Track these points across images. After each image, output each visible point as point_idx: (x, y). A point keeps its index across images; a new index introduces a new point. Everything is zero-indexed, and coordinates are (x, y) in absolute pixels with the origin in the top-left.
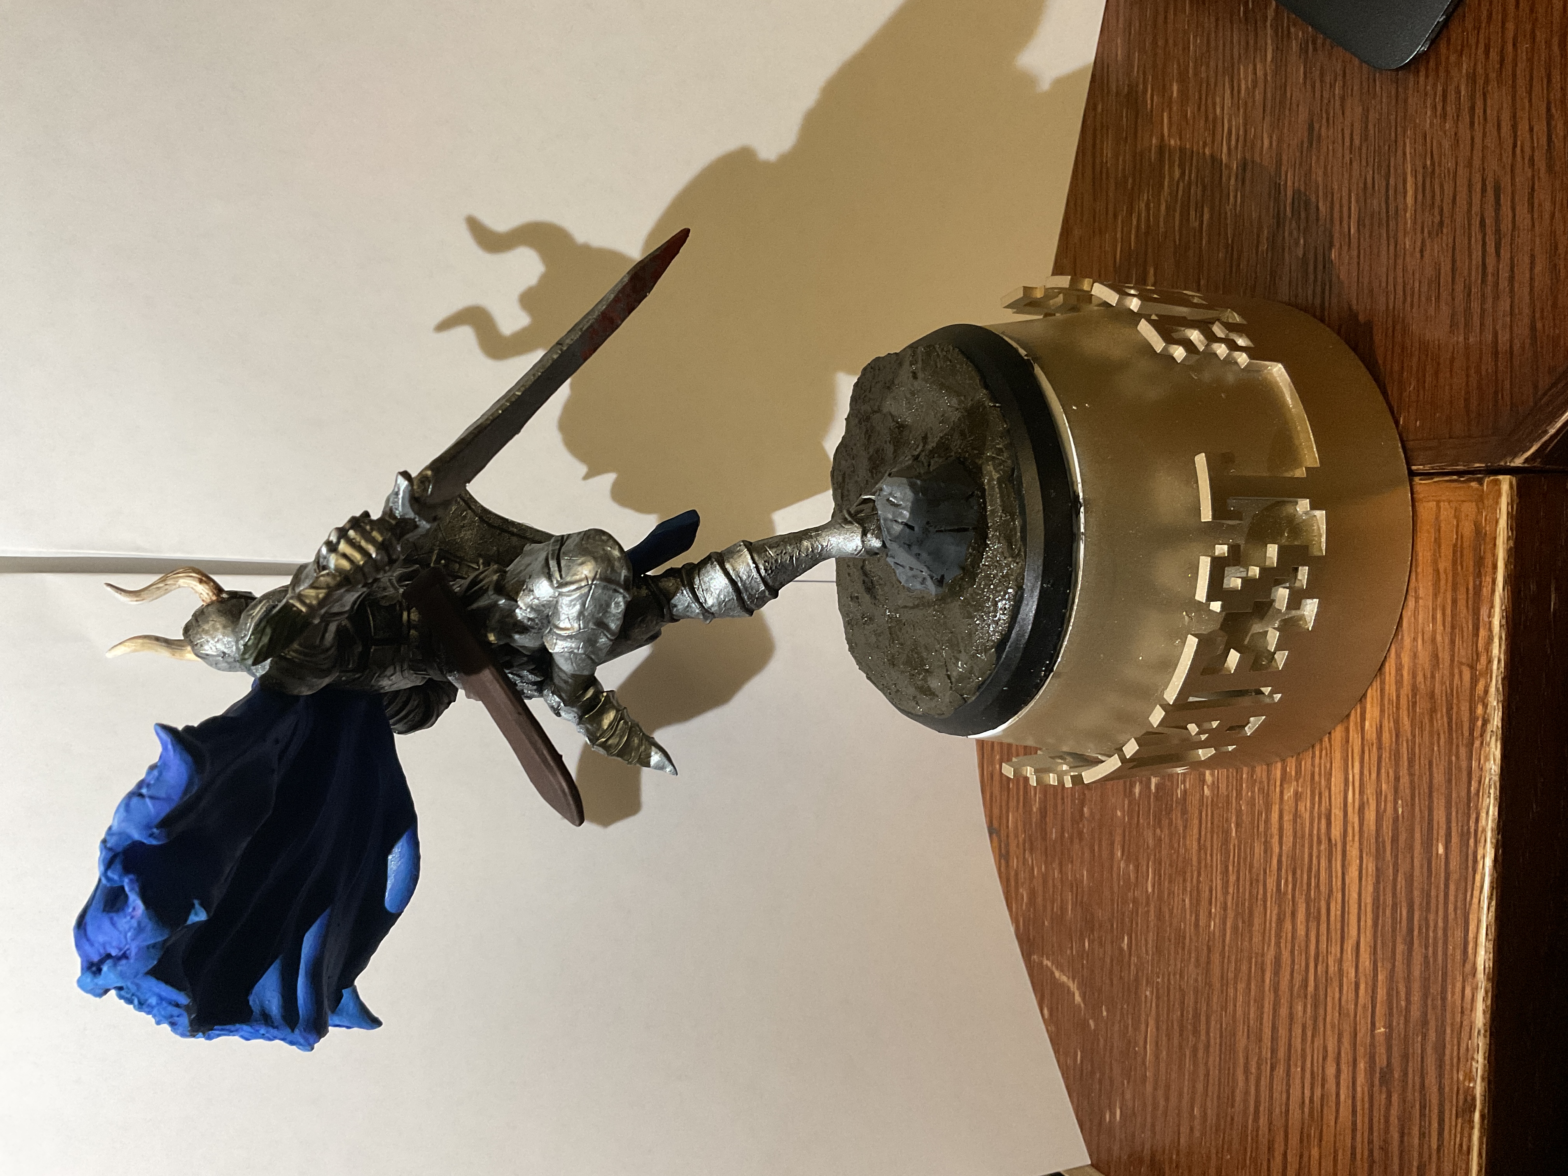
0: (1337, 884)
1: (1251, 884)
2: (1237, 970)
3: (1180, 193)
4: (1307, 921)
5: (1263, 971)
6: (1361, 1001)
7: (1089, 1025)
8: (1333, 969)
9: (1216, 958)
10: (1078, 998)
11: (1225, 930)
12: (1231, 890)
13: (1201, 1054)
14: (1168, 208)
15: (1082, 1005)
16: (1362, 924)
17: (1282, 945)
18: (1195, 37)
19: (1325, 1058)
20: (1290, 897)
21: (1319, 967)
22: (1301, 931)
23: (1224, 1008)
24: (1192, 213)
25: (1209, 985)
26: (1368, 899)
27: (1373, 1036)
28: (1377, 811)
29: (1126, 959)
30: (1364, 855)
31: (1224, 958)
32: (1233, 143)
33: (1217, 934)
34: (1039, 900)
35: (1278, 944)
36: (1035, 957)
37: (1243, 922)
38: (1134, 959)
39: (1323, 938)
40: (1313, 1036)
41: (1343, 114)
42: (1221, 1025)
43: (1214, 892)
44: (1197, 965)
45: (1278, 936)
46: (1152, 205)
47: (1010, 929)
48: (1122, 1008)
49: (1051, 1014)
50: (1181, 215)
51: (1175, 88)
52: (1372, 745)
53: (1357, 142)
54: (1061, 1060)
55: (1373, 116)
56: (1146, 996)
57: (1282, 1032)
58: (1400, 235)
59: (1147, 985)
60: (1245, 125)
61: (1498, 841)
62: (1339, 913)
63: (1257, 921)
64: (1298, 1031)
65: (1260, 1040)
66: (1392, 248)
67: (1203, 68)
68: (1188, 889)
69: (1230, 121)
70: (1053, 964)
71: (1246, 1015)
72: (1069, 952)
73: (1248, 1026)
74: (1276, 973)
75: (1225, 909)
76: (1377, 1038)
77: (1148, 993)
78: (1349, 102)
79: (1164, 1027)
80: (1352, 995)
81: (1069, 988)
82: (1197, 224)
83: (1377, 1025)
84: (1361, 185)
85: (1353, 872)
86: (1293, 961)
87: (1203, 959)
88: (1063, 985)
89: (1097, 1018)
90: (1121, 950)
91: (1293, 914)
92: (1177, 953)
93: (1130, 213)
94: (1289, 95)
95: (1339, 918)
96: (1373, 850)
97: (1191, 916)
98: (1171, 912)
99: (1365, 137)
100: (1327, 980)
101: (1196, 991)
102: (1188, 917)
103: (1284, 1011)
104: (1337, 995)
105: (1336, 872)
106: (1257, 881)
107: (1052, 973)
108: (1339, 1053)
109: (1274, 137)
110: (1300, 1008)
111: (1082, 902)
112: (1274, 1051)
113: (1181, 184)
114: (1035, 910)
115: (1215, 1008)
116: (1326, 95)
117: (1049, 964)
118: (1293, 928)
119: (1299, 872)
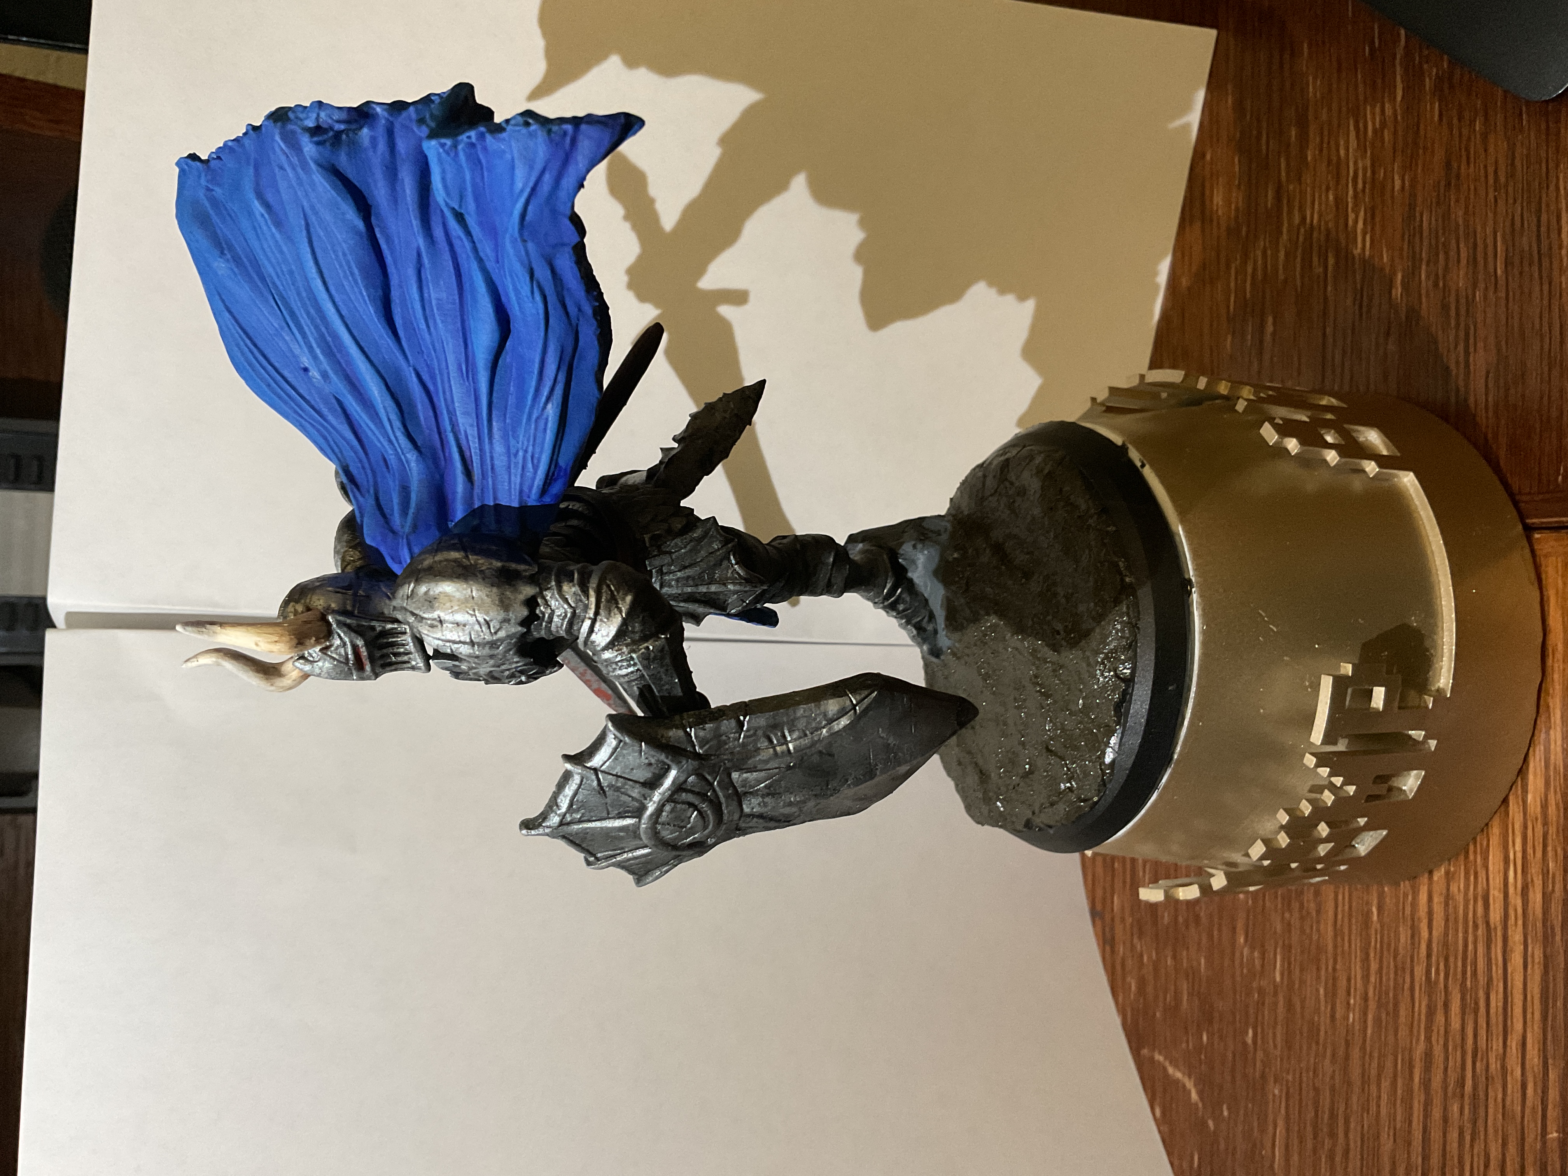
0: (1497, 972)
1: (1396, 973)
2: (1381, 1068)
3: (1301, 239)
4: (1463, 1013)
5: (1411, 1067)
6: (1529, 1103)
7: (1208, 1127)
8: (1495, 1066)
9: (1356, 1053)
10: (1194, 1096)
11: (1365, 1022)
12: (1372, 979)
13: (1338, 1159)
14: (1287, 255)
15: (1200, 1105)
16: (1529, 1016)
17: (1434, 1039)
18: (1315, 78)
19: (1487, 1166)
20: (1442, 986)
21: (1478, 1064)
22: (1456, 1024)
23: (1366, 1109)
24: (1315, 259)
25: (1349, 1084)
26: (1535, 989)
27: (1544, 1143)
28: (1544, 894)
29: (1250, 1056)
30: (1530, 941)
31: (1365, 1053)
32: (1360, 185)
33: (1357, 1028)
34: (1150, 989)
35: (1428, 1039)
36: (1145, 1052)
37: (1388, 1014)
38: (1260, 1054)
39: (1482, 1033)
40: (1473, 1140)
41: (1486, 151)
42: (1363, 1126)
43: (1353, 981)
44: (1334, 1060)
45: (1429, 1029)
46: (1269, 252)
47: (1117, 1021)
48: (1246, 1107)
49: (1163, 1113)
50: (1303, 259)
51: (1293, 133)
52: (1537, 819)
53: (1502, 180)
54: (1176, 1162)
55: (1520, 151)
56: (1274, 1095)
57: (1436, 1135)
58: (1556, 273)
59: (1275, 1082)
60: (1373, 165)
62: (1500, 1004)
63: (1402, 1013)
64: (1454, 1135)
65: (1409, 1144)
66: (1546, 287)
67: (1325, 110)
68: (1323, 978)
69: (1356, 163)
70: (1166, 1058)
71: (1392, 1117)
72: (1184, 1045)
73: (1395, 1129)
74: (1427, 1070)
75: (1365, 999)
76: (1549, 1144)
77: (1276, 1092)
78: (1491, 138)
79: (1296, 1128)
80: (1518, 1095)
81: (1184, 1086)
82: (1321, 270)
83: (1549, 1129)
84: (1508, 224)
85: (1517, 959)
86: (1447, 1059)
87: (1341, 1052)
88: (1177, 1081)
89: (1218, 1118)
90: (1245, 1043)
91: (1446, 1006)
92: (1309, 1048)
93: (1245, 263)
94: (1422, 133)
95: (1500, 1010)
96: (1540, 934)
97: (1326, 1007)
98: (1303, 1001)
99: (1511, 175)
100: (1487, 1078)
101: (1333, 1089)
102: (1323, 1008)
103: (1437, 1113)
104: (1500, 1096)
105: (1496, 959)
106: (1404, 969)
107: (1165, 1069)
108: (1504, 1161)
109: (1407, 177)
110: (1456, 1108)
111: (1199, 992)
112: (1426, 1158)
113: (1302, 230)
114: (1145, 999)
115: (1355, 1107)
116: (1465, 132)
117: (1161, 1058)
118: (1446, 1020)
119: (1452, 959)
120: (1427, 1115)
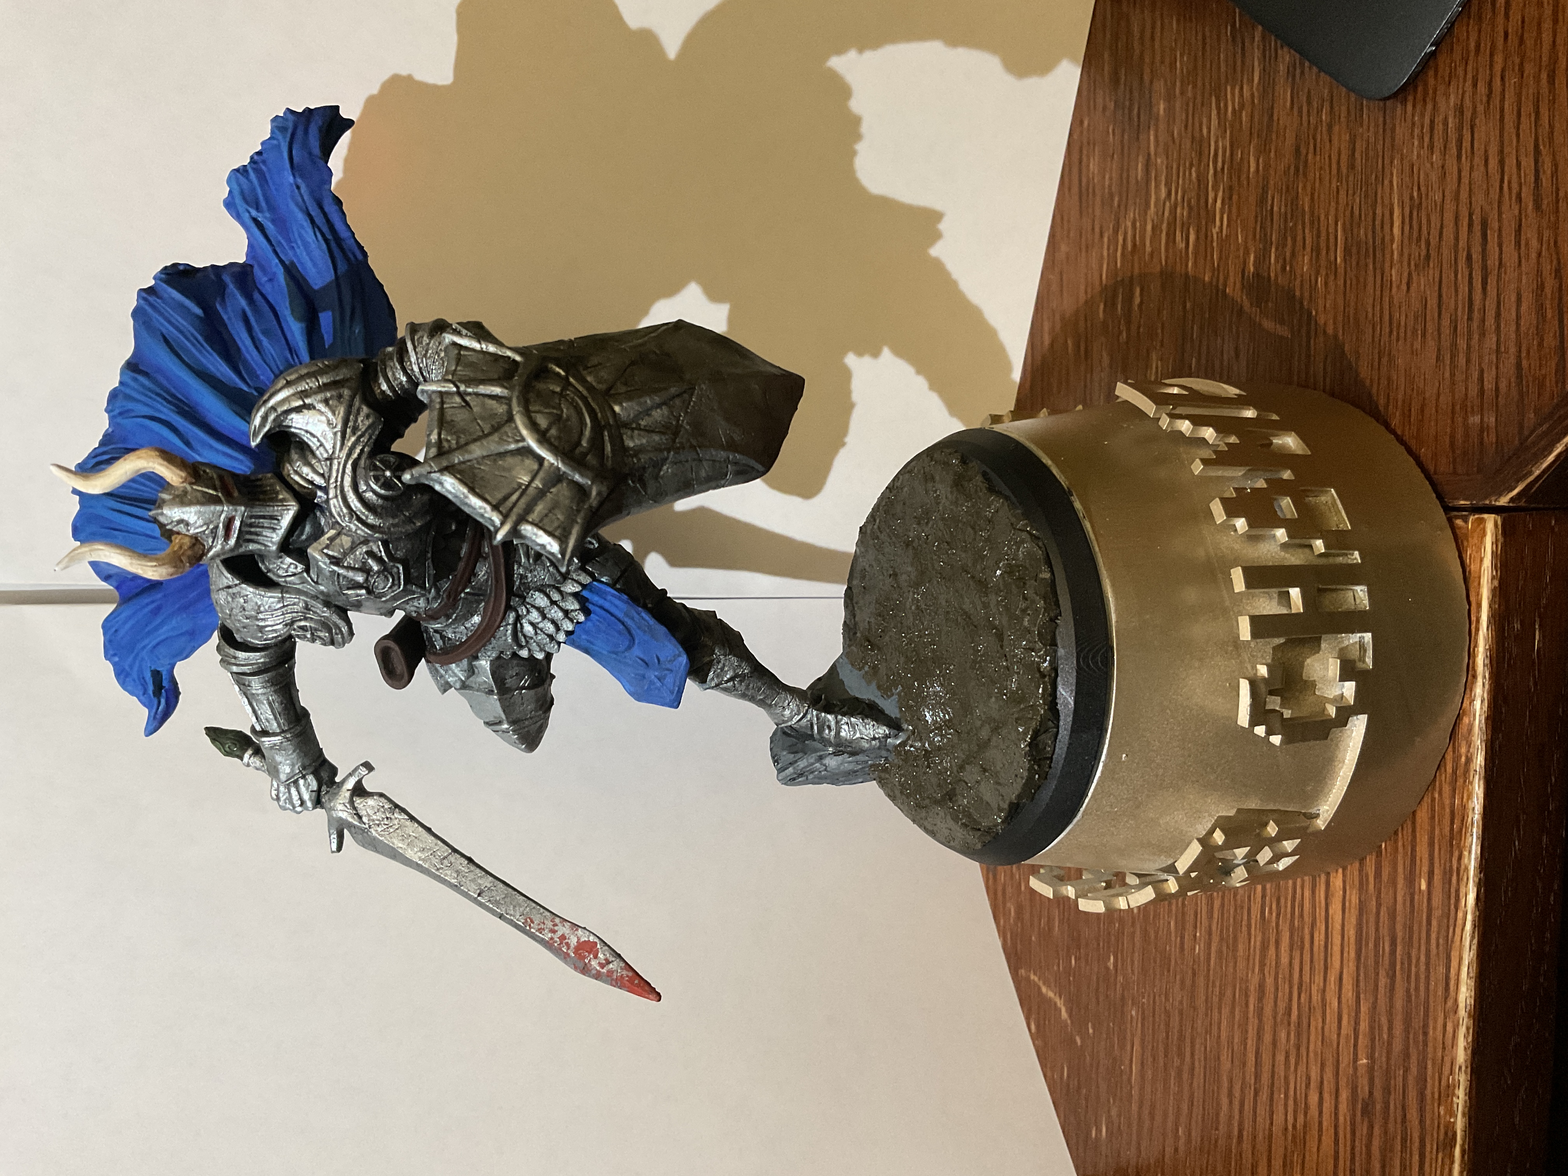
0: (1320, 914)
1: (1236, 910)
2: (1222, 995)
3: (1167, 214)
4: (1291, 950)
5: (1247, 996)
6: (1344, 1032)
7: (1076, 1043)
8: (1316, 998)
9: (1201, 981)
10: (1064, 1014)
11: (1209, 954)
12: (1216, 915)
13: (1185, 1076)
14: (1154, 228)
15: (1069, 1022)
16: (1345, 955)
17: (1266, 972)
18: (1182, 56)
19: (1308, 1085)
20: (1274, 924)
21: (1303, 995)
22: (1285, 960)
23: (1208, 1031)
24: (1178, 234)
25: (1195, 1009)
26: (1351, 933)
27: (1355, 1069)
29: (1112, 980)
30: (1348, 888)
31: (1208, 980)
32: (1220, 164)
33: (1202, 959)
34: (1027, 916)
35: (1262, 970)
36: (1022, 972)
37: (1228, 947)
38: (1120, 978)
39: (1307, 968)
40: (1297, 1064)
41: (1330, 141)
42: (1206, 1048)
43: (1199, 916)
44: (1182, 988)
45: (1262, 965)
46: (1138, 224)
47: (999, 943)
48: (1108, 1025)
49: (1038, 1030)
50: (1168, 234)
51: (1162, 107)
53: (1344, 170)
54: (1049, 1074)
55: (1360, 145)
56: (1132, 1016)
57: (1266, 1058)
58: (1387, 265)
59: (1133, 1004)
60: (1232, 146)
61: (1480, 879)
62: (1322, 943)
63: (1241, 947)
64: (1280, 1057)
65: (1244, 1064)
66: (1379, 278)
67: (1190, 87)
68: (1174, 912)
69: (1216, 142)
70: (1039, 979)
71: (1230, 1042)
72: (1055, 968)
73: (1233, 1051)
74: (1261, 999)
75: (1210, 933)
76: (1359, 1068)
77: (1134, 1013)
78: (1336, 128)
79: (1150, 1047)
80: (1335, 1025)
81: (1055, 1004)
82: (1184, 245)
83: (1360, 1056)
84: (1348, 213)
85: (1336, 904)
86: (1277, 989)
87: (1188, 982)
88: (1050, 999)
89: (1084, 1036)
90: (1107, 968)
91: (1277, 943)
92: (1162, 974)
93: (1116, 231)
94: (1275, 118)
95: (1322, 948)
96: (1357, 882)
97: (1176, 937)
98: (1157, 933)
99: (1352, 166)
100: (1310, 1009)
101: (1181, 1013)
102: (1173, 939)
103: (1267, 1038)
104: (1320, 1025)
105: (1320, 902)
106: (1242, 908)
107: (1039, 988)
108: (1322, 1083)
109: (1261, 161)
110: (1283, 1035)
111: (1068, 919)
112: (1257, 1076)
113: (1168, 204)
114: (1022, 923)
115: (1199, 1030)
116: (1313, 120)
117: (1036, 979)
118: (1277, 955)
119: (1282, 901)
120: (1259, 1037)
